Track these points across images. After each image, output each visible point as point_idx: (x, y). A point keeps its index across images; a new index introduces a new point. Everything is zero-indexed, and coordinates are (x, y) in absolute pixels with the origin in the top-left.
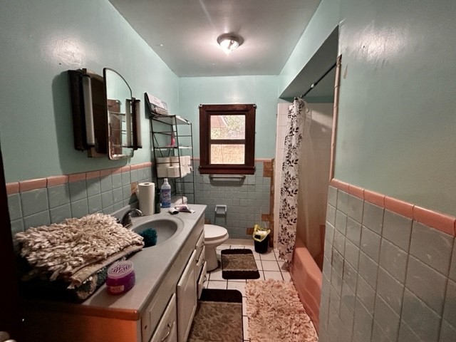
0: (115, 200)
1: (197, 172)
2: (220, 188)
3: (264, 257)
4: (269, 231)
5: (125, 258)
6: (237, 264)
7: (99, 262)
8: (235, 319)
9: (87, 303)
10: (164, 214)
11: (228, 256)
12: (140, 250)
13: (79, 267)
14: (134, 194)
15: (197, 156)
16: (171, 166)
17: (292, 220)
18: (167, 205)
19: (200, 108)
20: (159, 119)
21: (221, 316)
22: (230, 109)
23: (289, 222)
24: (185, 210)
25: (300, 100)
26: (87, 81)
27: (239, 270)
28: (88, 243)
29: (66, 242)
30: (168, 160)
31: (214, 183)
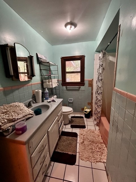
0: (26, 97)
1: (61, 85)
2: (70, 92)
3: (88, 120)
4: (91, 109)
5: (25, 120)
6: (77, 122)
7: (14, 121)
8: (74, 143)
9: (8, 137)
10: (45, 102)
11: (73, 119)
12: (32, 117)
13: (5, 123)
14: (34, 95)
15: (60, 79)
16: (49, 83)
17: (99, 105)
18: (47, 99)
19: (61, 58)
20: (43, 64)
21: (68, 142)
22: (74, 58)
23: (98, 106)
24: (53, 101)
25: (104, 51)
26: (8, 49)
27: (77, 125)
28: (10, 114)
29: (2, 113)
30: (47, 81)
31: (67, 90)
